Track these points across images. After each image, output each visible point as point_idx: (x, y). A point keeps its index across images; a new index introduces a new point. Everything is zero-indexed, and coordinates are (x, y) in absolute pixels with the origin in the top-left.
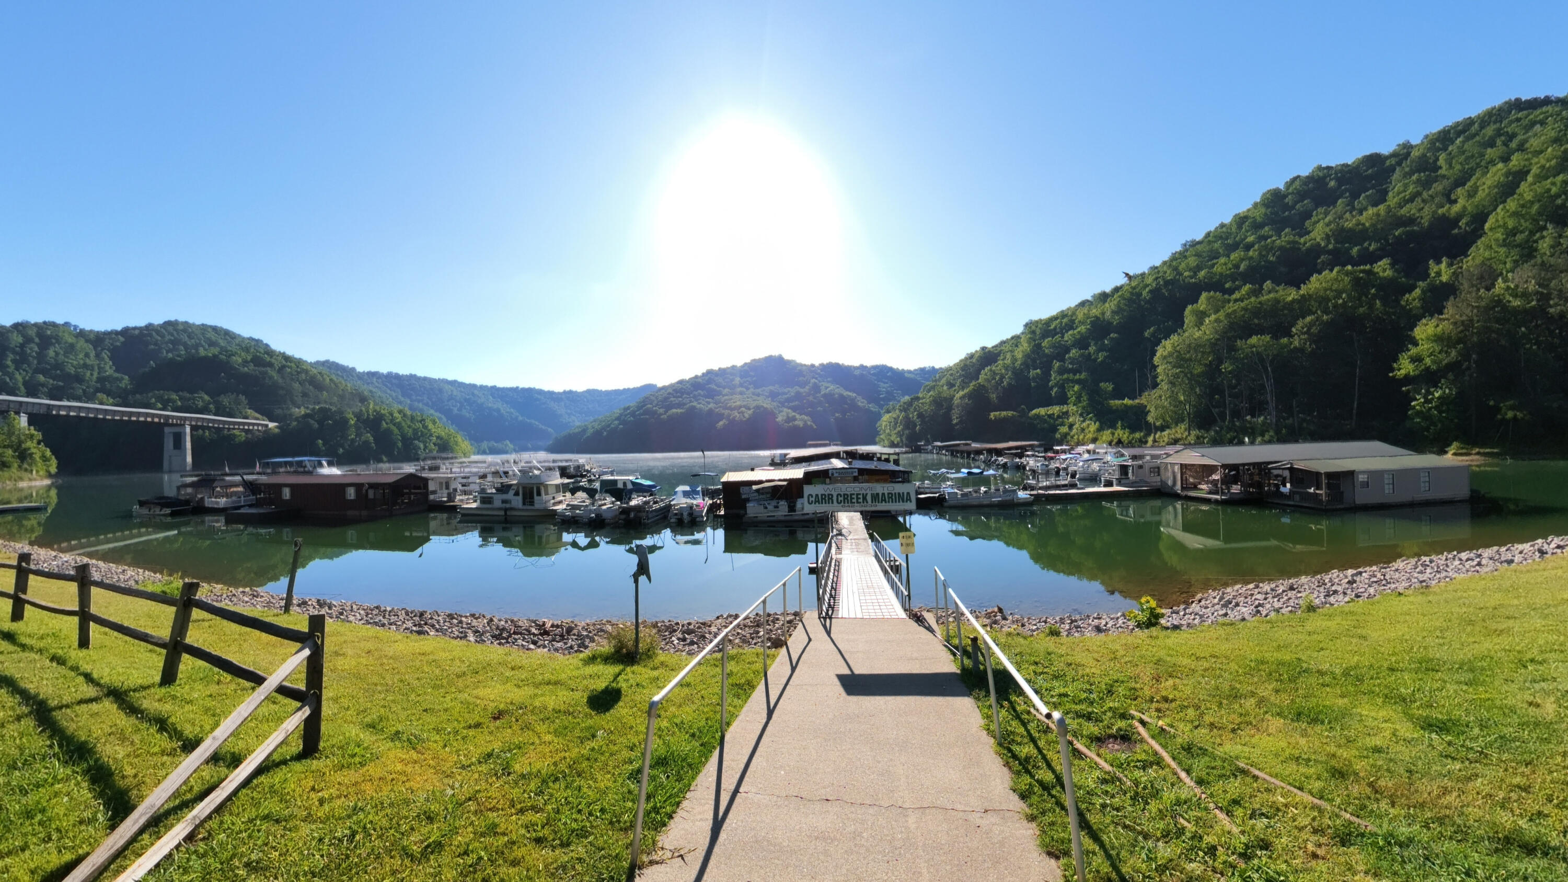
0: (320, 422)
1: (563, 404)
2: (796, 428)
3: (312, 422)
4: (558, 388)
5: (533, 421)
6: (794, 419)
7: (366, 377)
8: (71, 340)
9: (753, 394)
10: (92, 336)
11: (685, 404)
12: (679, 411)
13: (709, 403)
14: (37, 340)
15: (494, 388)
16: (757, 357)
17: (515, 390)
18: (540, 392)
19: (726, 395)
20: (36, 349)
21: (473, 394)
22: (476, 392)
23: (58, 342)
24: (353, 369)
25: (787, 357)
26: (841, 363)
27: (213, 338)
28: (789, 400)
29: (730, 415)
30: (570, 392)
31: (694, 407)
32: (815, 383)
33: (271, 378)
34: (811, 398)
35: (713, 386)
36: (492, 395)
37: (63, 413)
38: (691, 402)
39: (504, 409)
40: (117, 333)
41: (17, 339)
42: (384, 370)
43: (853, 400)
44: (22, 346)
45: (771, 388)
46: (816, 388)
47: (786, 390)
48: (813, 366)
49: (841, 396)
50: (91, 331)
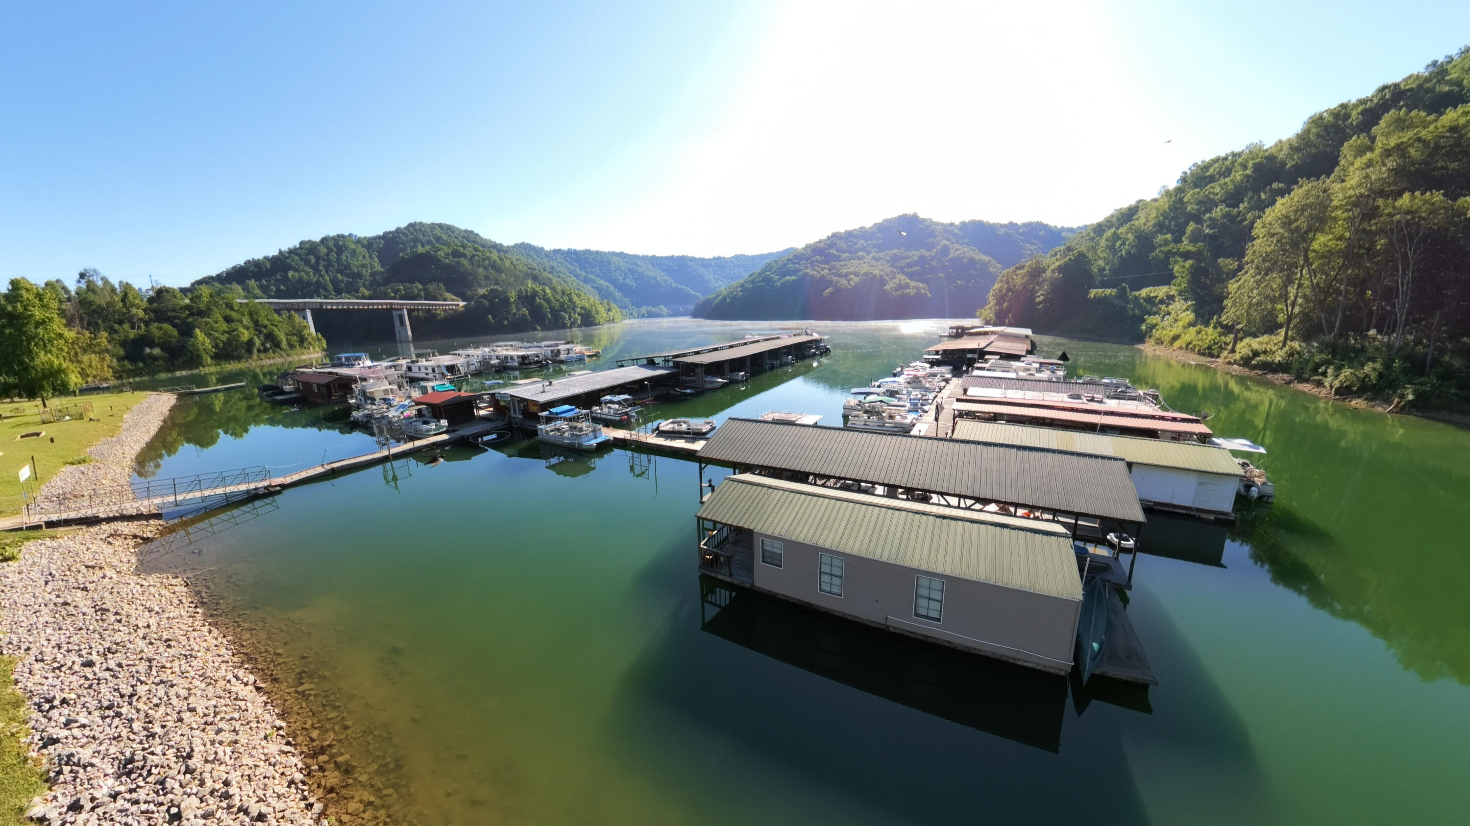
0: (491, 301)
1: (712, 269)
2: (906, 297)
3: (485, 301)
4: (708, 254)
5: (684, 287)
6: (907, 286)
7: (552, 254)
8: (353, 246)
9: (874, 258)
10: (365, 242)
11: (800, 271)
12: (793, 278)
13: (823, 269)
14: (335, 249)
15: (654, 257)
16: (889, 217)
17: (671, 258)
18: (692, 259)
19: (844, 260)
20: (335, 255)
21: (636, 264)
22: (639, 262)
23: (346, 249)
24: (542, 248)
25: (922, 215)
26: (985, 220)
27: (439, 234)
28: (909, 265)
29: (838, 282)
30: (719, 258)
31: (807, 274)
32: (945, 246)
33: (463, 266)
34: (934, 263)
35: (833, 251)
36: (652, 264)
37: (329, 307)
38: (807, 268)
39: (661, 277)
40: (379, 237)
41: (323, 250)
42: (565, 247)
43: (984, 265)
44: (327, 255)
45: (895, 251)
46: (946, 250)
47: (910, 254)
48: (952, 224)
49: (972, 261)
50: (365, 238)
